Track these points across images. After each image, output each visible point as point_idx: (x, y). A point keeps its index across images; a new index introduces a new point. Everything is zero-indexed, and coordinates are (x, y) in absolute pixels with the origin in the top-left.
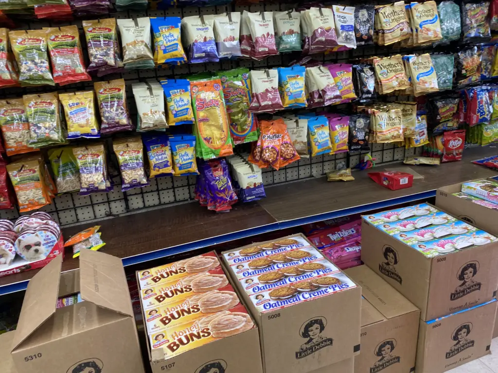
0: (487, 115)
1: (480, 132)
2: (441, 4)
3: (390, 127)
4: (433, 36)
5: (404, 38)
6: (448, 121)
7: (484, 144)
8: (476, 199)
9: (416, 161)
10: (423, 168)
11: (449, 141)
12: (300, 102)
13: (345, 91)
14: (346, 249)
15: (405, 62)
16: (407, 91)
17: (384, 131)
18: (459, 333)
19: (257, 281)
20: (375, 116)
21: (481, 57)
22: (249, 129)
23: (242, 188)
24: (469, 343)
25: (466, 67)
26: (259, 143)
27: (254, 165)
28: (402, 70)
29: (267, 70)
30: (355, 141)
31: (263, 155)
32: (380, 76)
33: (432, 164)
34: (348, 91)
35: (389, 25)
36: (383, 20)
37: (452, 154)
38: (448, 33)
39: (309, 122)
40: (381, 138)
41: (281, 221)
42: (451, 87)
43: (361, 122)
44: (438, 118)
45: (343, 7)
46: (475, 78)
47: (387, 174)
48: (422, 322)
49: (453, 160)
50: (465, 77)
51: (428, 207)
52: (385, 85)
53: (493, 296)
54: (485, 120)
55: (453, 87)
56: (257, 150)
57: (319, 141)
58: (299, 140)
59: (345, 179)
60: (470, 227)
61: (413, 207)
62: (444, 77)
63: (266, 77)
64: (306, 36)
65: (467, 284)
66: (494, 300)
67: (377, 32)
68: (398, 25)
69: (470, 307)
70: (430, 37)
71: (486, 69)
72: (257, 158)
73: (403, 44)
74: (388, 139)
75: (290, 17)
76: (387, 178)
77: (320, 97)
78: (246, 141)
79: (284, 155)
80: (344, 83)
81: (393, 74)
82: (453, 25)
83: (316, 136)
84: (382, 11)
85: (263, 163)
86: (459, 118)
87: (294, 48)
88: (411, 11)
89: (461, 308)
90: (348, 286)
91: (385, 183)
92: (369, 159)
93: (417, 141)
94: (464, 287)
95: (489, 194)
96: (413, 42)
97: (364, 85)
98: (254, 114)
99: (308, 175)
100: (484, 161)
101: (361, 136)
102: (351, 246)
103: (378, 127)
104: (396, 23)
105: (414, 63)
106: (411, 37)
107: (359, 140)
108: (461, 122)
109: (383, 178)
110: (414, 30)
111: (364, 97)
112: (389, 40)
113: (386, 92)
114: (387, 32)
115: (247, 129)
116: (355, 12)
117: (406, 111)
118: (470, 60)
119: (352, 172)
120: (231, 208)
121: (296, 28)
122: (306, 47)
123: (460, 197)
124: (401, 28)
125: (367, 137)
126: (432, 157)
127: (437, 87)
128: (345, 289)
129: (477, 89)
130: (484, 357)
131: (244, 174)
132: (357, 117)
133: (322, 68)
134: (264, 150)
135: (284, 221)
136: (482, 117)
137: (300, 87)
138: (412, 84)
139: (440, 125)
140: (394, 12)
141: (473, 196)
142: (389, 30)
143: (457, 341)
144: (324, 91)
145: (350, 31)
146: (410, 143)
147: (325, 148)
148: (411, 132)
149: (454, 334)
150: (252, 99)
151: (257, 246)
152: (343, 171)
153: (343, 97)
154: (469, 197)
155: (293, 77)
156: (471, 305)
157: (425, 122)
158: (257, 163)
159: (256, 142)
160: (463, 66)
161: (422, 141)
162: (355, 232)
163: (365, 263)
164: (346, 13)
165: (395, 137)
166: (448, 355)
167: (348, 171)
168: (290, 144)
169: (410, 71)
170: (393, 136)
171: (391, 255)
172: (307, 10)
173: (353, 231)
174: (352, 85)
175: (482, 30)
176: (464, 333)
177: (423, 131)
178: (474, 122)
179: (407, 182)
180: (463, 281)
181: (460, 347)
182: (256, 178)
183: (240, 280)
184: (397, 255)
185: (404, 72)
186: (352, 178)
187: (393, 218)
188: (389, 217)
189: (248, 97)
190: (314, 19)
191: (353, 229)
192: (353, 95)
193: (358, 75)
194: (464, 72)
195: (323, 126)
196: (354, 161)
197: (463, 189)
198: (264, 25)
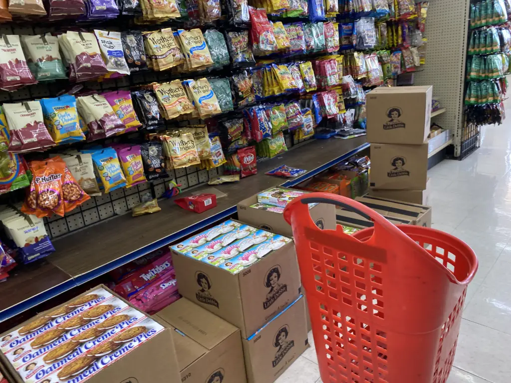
0: (269, 131)
1: (267, 146)
2: (207, 32)
3: (184, 152)
4: (205, 61)
5: (178, 63)
6: (238, 139)
7: (272, 156)
8: (270, 207)
9: (219, 180)
10: (226, 187)
11: (243, 157)
12: (74, 135)
13: (127, 119)
14: (161, 286)
15: (185, 86)
16: (193, 114)
17: (179, 156)
18: (279, 338)
19: (43, 363)
20: (167, 142)
21: (252, 80)
22: (14, 173)
23: (19, 248)
24: (290, 344)
25: (242, 89)
26: (32, 188)
27: (31, 216)
28: (183, 94)
29: (24, 102)
30: (151, 170)
31: (39, 202)
32: (163, 102)
33: (233, 181)
34: (131, 119)
35: (160, 50)
36: (153, 46)
37: (249, 169)
38: (218, 58)
39: (92, 156)
40: (177, 164)
41: (77, 276)
42: (233, 108)
43: (153, 150)
44: (229, 138)
45: (107, 32)
46: (251, 99)
47: (191, 198)
48: (244, 340)
49: (250, 174)
50: (242, 98)
51: (232, 223)
52: (170, 110)
53: (299, 292)
54: (267, 135)
55: (234, 108)
56: (31, 196)
57: (109, 175)
58: (85, 177)
59: (151, 211)
60: (268, 234)
61: (219, 226)
62: (224, 99)
63: (25, 110)
64: (70, 62)
65: (274, 289)
66: (301, 297)
67: (150, 58)
68: (169, 50)
69: (283, 310)
70: (202, 62)
71: (259, 90)
72: (34, 207)
73: (179, 69)
74: (185, 164)
75: (45, 41)
76: (192, 202)
77: (100, 127)
78: (15, 188)
79: (68, 198)
80: (125, 111)
81: (175, 99)
82: (222, 51)
83: (105, 170)
84: (150, 37)
85: (42, 211)
86: (247, 136)
87: (56, 76)
88: (180, 38)
89: (275, 314)
90: (155, 331)
91: (191, 207)
92: (173, 186)
93: (215, 162)
94: (273, 293)
95: (278, 200)
96: (188, 68)
97: (147, 111)
98: (19, 154)
99: (111, 214)
100: (274, 171)
101: (156, 163)
102: (167, 281)
103: (172, 152)
104: (166, 49)
105: (194, 88)
106: (185, 62)
107: (155, 169)
108: (250, 140)
109: (188, 203)
110: (187, 56)
111: (150, 124)
112: (164, 65)
113: (172, 117)
114: (160, 57)
115: (12, 174)
116: (121, 38)
117: (198, 134)
118: (242, 83)
119: (158, 202)
120: (8, 276)
121: (55, 54)
122: (72, 74)
123: (257, 208)
124: (172, 53)
125: (163, 164)
126: (233, 174)
127: (219, 109)
128: (152, 336)
129: (256, 108)
130: (306, 352)
131: (18, 230)
132: (149, 145)
133: (96, 96)
134: (40, 196)
135: (80, 275)
136: (265, 133)
137: (72, 119)
138: (196, 108)
139: (233, 144)
140: (163, 39)
141: (268, 204)
142: (161, 56)
143: (279, 346)
144: (103, 122)
145: (120, 57)
146: (210, 165)
147: (118, 182)
148: (207, 154)
149: (275, 341)
150: (10, 137)
151: (44, 315)
152: (149, 203)
153: (126, 125)
154: (264, 206)
155: (62, 108)
156: (283, 308)
157: (218, 143)
158: (34, 213)
159: (29, 187)
160: (238, 89)
161: (220, 161)
162: (169, 265)
163: (183, 295)
164: (112, 38)
165: (191, 160)
166: (275, 364)
167: (154, 202)
168: (75, 184)
169: (192, 96)
170: (189, 160)
171: (203, 280)
172: (64, 34)
173: (167, 265)
174: (134, 113)
175: (247, 56)
176: (283, 336)
177: (219, 152)
178: (259, 138)
179: (211, 203)
180: (271, 287)
181: (283, 351)
182: (38, 231)
183: (18, 369)
184: (209, 280)
185: (186, 96)
186: (158, 209)
187: (201, 242)
188: (197, 242)
189: (6, 136)
190: (74, 44)
191: (167, 263)
192: (137, 123)
193: (139, 102)
194: (240, 94)
195: (111, 158)
196: (159, 190)
197: (259, 199)
198: (8, 51)
